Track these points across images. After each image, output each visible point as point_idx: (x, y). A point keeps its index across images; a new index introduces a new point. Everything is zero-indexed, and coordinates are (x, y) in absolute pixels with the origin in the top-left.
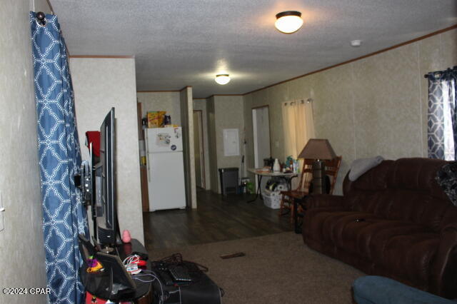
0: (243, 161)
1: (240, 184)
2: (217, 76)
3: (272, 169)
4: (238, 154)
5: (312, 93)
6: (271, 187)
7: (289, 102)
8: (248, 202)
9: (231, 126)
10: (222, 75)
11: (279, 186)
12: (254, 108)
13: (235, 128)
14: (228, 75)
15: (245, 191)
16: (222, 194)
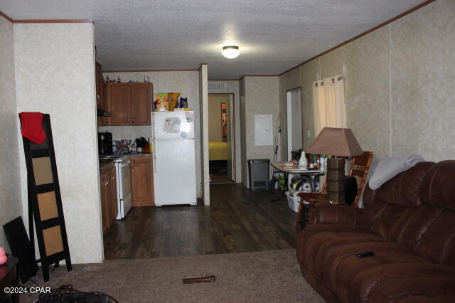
0: (276, 152)
1: (271, 178)
2: (224, 48)
3: (298, 164)
4: (272, 143)
5: (344, 69)
6: (295, 186)
7: (319, 82)
8: (273, 201)
9: (265, 112)
10: (230, 47)
11: (305, 185)
12: (287, 91)
13: (269, 113)
14: (237, 48)
15: (276, 187)
16: (250, 189)
